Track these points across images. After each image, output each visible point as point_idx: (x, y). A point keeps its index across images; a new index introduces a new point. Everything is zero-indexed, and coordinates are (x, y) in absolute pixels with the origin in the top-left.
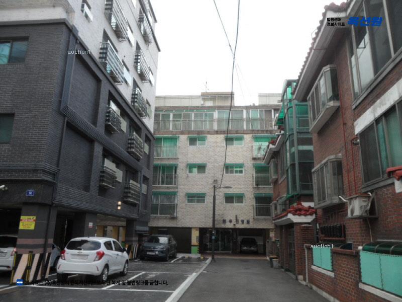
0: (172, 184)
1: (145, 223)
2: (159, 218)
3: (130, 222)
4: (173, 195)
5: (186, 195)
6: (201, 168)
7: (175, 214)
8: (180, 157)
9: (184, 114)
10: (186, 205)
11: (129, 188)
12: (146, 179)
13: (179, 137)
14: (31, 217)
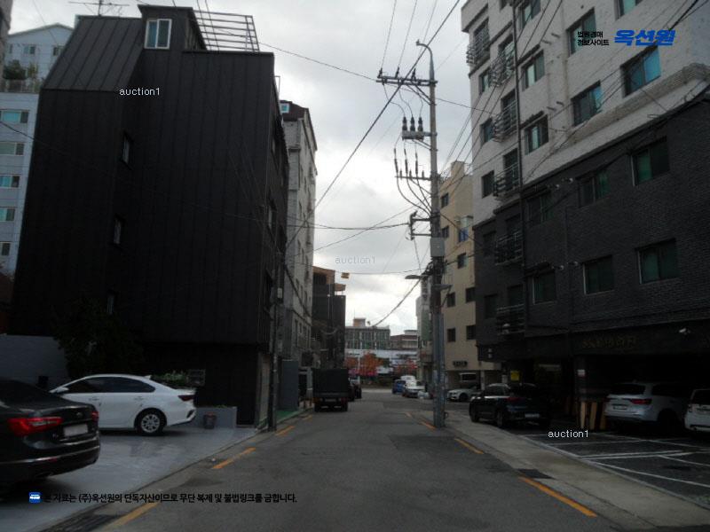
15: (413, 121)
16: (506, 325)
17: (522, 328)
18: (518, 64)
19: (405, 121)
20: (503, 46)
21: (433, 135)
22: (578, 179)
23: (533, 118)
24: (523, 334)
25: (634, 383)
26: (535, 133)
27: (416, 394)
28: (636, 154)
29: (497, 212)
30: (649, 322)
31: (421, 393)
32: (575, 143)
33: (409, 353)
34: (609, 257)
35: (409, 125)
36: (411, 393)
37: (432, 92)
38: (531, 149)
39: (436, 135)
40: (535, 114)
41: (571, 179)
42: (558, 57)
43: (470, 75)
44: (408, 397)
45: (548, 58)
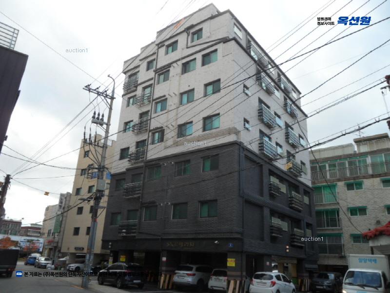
0: (336, 227)
1: (315, 262)
2: (328, 257)
3: (300, 261)
4: (339, 236)
5: (351, 236)
6: (362, 210)
7: (343, 253)
8: (340, 202)
9: (338, 163)
10: (352, 245)
11: (294, 235)
12: (309, 225)
13: (336, 184)
14: (233, 259)
15: (99, 115)
16: (124, 231)
17: (135, 232)
18: (153, 100)
19: (95, 113)
20: (144, 88)
21: (108, 125)
22: (176, 163)
23: (157, 128)
24: (135, 236)
25: (188, 265)
26: (157, 135)
27: (45, 266)
28: (205, 158)
29: (128, 170)
30: (201, 236)
31: (49, 265)
32: (177, 146)
33: (33, 238)
34: (186, 203)
35: (96, 116)
36: (42, 266)
37: (112, 102)
38: (153, 143)
39: (110, 125)
40: (158, 126)
41: (173, 163)
42: (174, 104)
43: (123, 96)
44: (40, 268)
45: (169, 102)
